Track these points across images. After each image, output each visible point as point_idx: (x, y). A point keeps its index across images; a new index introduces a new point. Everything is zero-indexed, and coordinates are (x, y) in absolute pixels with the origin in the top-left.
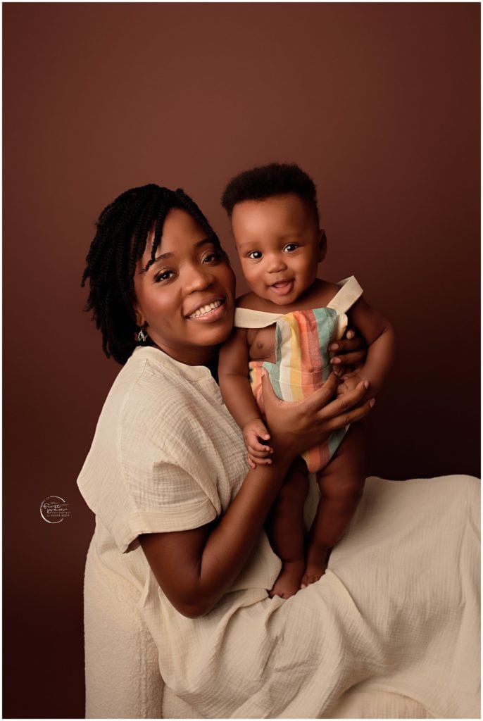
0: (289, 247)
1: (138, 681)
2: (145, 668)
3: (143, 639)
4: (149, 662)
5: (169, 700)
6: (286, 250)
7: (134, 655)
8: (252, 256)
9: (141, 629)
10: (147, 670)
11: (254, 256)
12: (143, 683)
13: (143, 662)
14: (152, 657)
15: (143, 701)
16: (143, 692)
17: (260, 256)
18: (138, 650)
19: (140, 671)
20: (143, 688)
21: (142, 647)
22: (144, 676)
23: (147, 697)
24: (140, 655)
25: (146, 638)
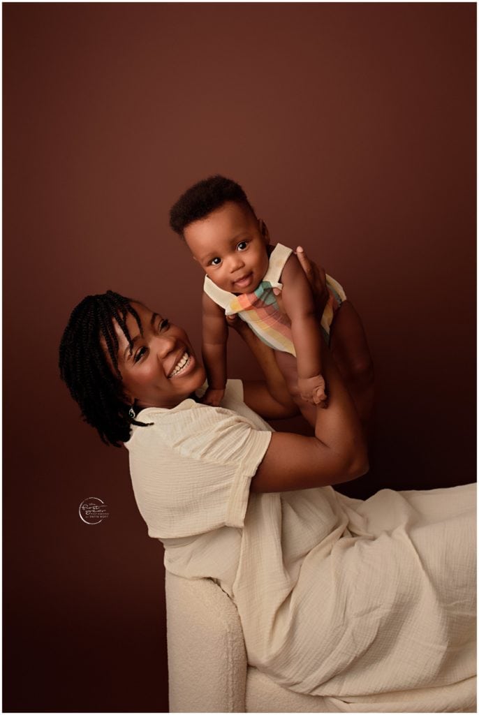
0: (241, 246)
1: (225, 677)
2: (232, 665)
3: (230, 639)
4: (235, 659)
5: (252, 694)
6: (239, 249)
7: (222, 654)
8: (213, 263)
9: (228, 631)
10: (234, 666)
11: (216, 263)
12: (230, 679)
13: (230, 660)
14: (237, 655)
15: (230, 695)
16: (230, 688)
17: (219, 261)
18: (226, 650)
19: (227, 668)
20: (231, 683)
21: (229, 647)
22: (231, 672)
23: (233, 692)
24: (228, 654)
25: (232, 637)
